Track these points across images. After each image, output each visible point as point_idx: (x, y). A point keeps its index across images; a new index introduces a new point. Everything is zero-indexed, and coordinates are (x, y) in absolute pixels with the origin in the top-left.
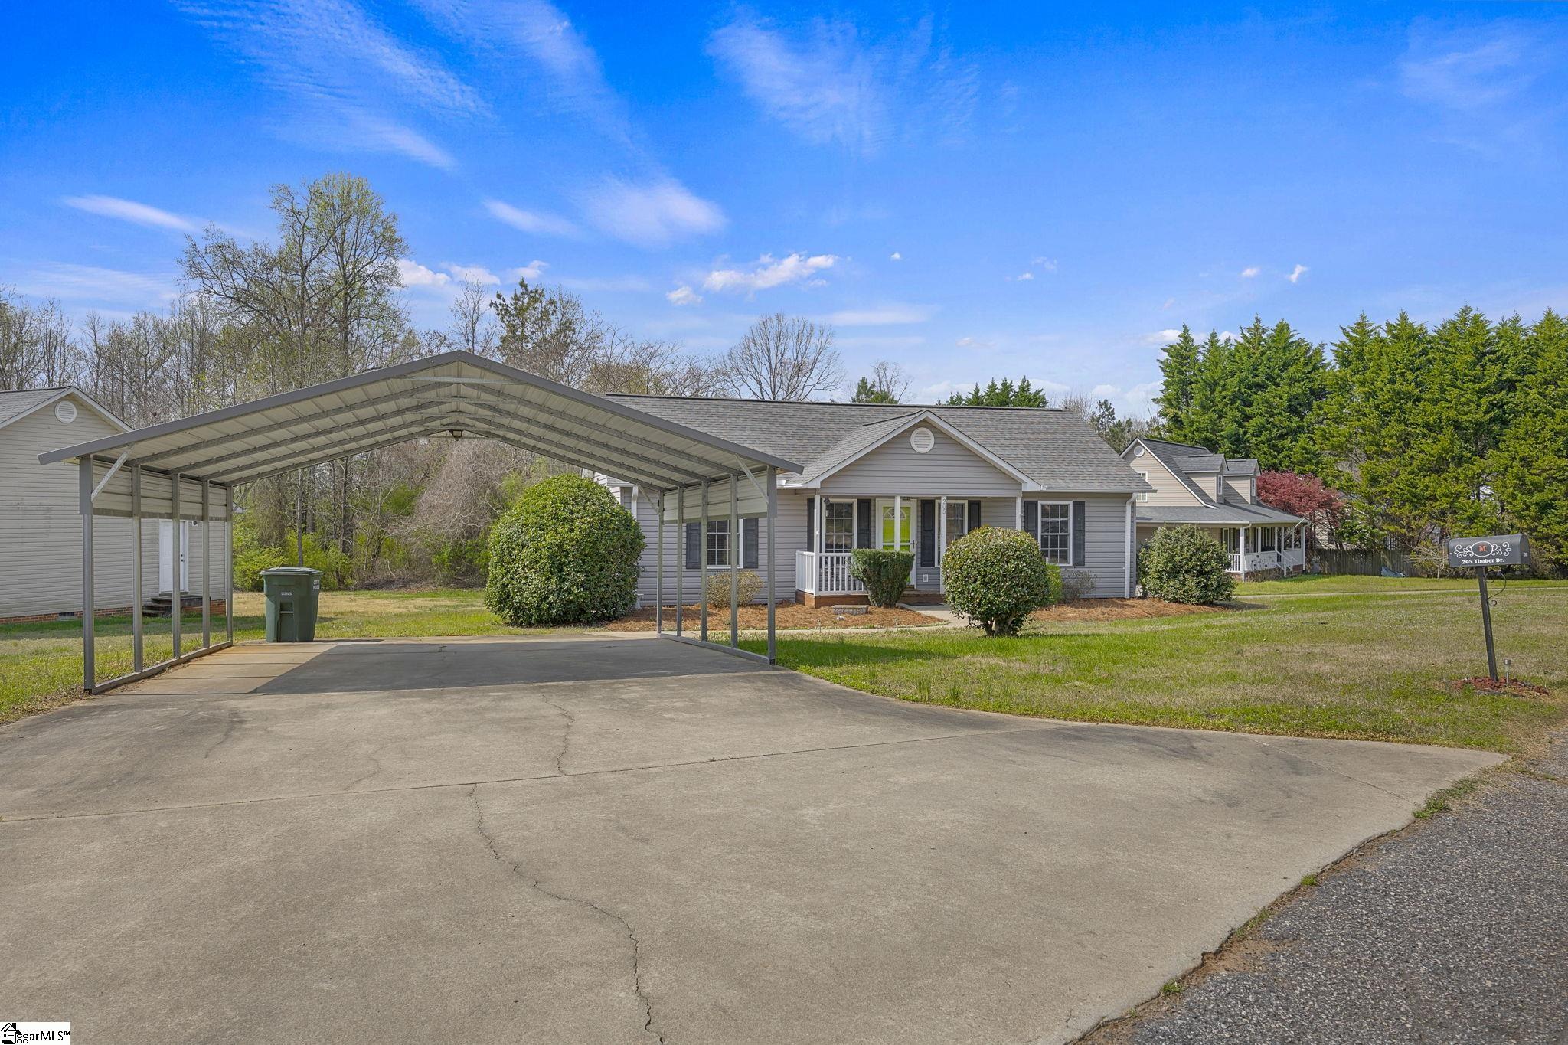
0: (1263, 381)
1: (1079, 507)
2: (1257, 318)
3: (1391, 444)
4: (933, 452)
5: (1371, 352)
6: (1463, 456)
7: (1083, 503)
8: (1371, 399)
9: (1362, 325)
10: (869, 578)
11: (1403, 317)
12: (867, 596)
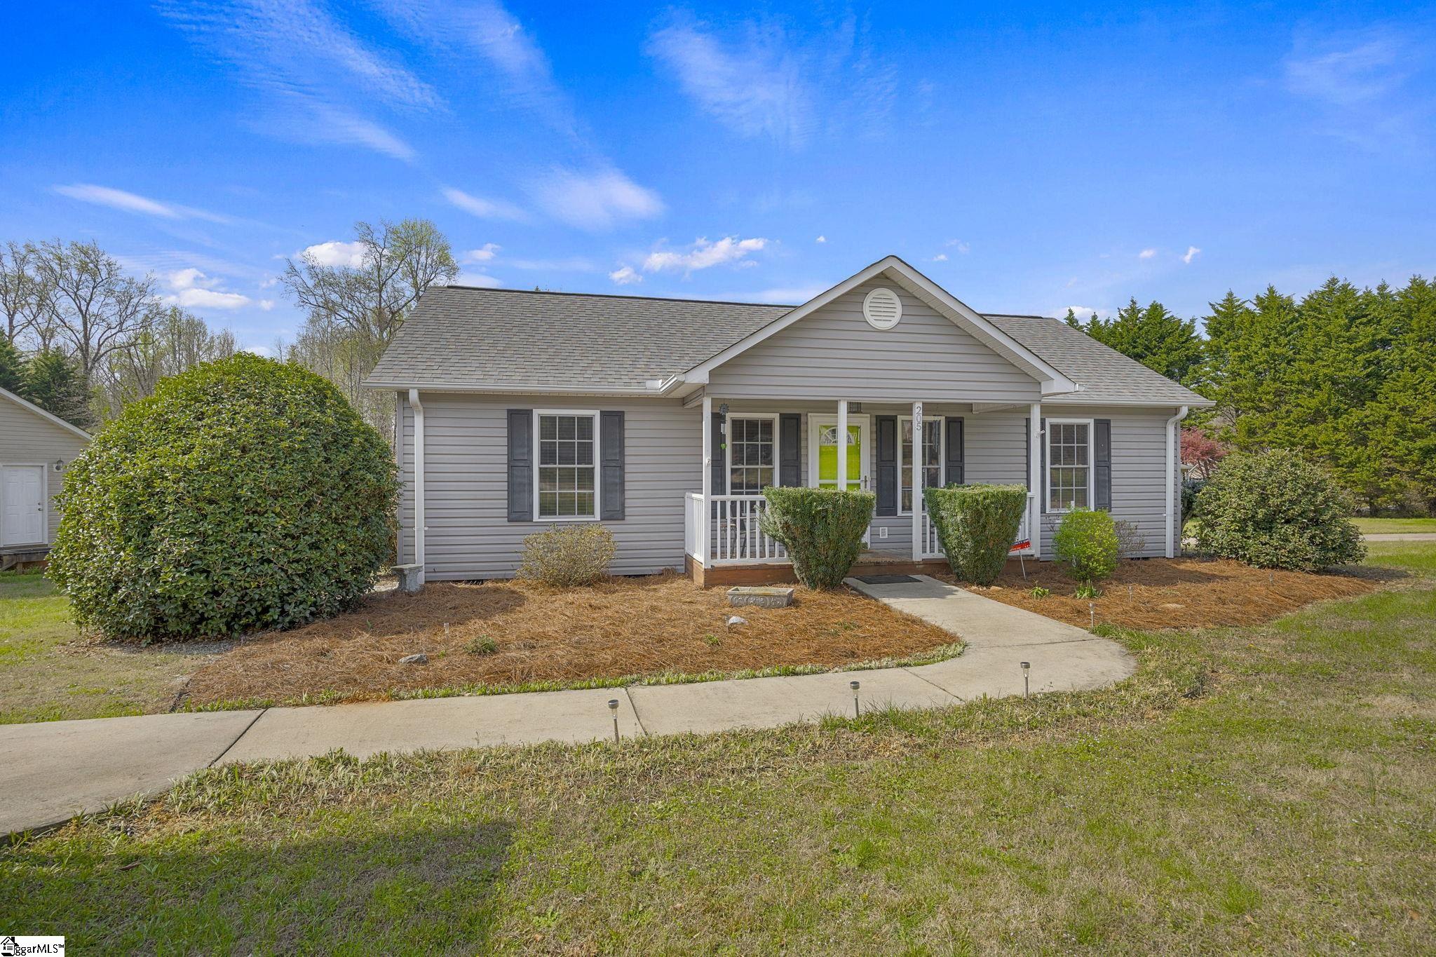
0: (1142, 352)
1: (1103, 428)
2: (1132, 301)
3: (1268, 400)
4: (902, 328)
5: (1242, 322)
6: (1339, 408)
7: (1108, 423)
8: (1246, 361)
9: (1230, 299)
10: (794, 539)
11: (1271, 290)
12: (791, 567)
